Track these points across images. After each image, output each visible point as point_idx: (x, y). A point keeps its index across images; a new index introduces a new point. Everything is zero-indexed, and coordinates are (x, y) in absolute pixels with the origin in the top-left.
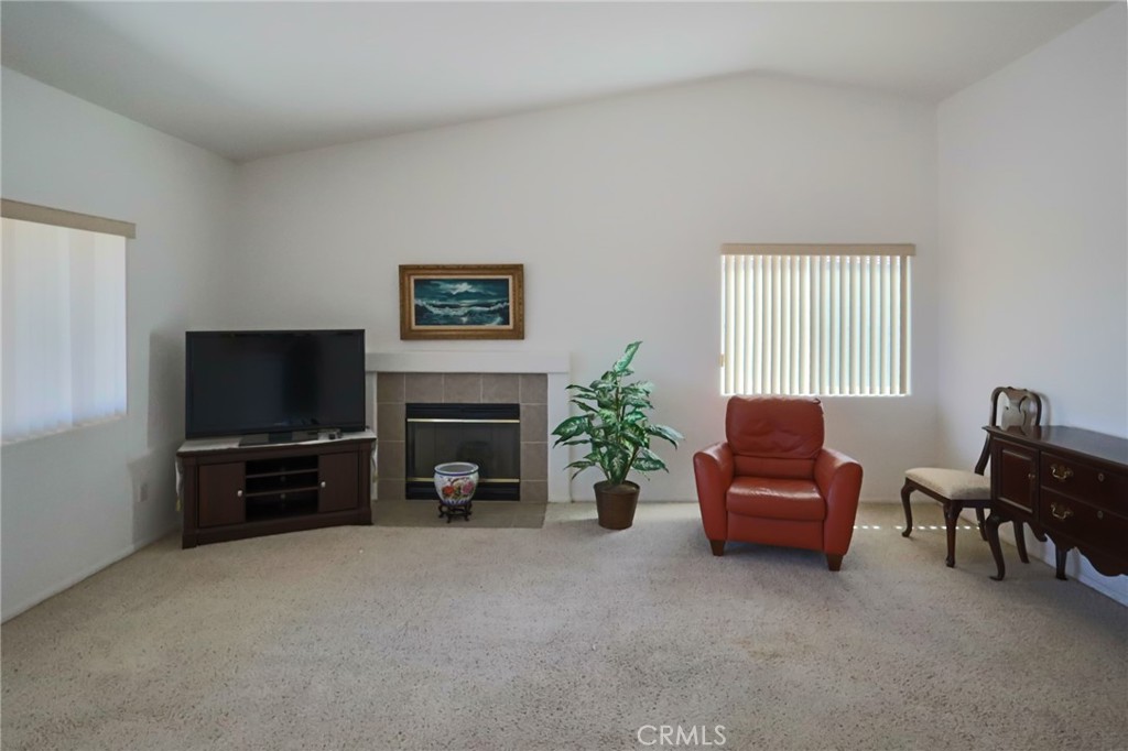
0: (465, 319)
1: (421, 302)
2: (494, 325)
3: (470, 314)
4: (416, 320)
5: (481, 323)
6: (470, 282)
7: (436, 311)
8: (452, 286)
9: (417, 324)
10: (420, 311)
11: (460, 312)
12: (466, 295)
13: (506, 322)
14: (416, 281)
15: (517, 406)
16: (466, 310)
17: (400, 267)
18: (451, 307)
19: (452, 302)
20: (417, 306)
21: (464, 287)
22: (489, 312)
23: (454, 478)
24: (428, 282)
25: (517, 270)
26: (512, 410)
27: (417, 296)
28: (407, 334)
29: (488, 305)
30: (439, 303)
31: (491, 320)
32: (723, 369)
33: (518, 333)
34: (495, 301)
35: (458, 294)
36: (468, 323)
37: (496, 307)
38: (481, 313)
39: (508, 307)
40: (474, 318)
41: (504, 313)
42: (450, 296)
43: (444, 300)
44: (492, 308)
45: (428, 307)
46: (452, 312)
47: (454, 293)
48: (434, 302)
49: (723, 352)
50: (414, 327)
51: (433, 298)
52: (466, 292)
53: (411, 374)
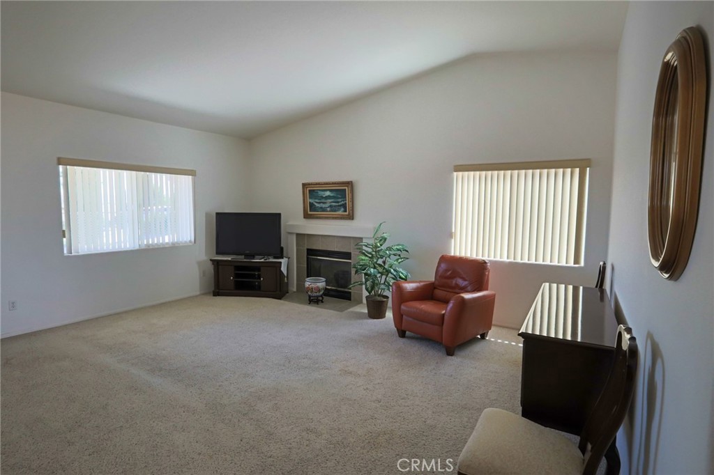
0: (328, 209)
1: (311, 201)
2: (340, 212)
3: (331, 206)
4: (309, 209)
5: (335, 211)
6: (331, 191)
7: (317, 205)
8: (323, 193)
9: (309, 211)
10: (311, 205)
11: (327, 205)
12: (329, 197)
13: (345, 211)
14: (309, 190)
15: (350, 254)
16: (329, 205)
17: (303, 184)
18: (323, 203)
19: (323, 201)
20: (310, 203)
21: (328, 193)
22: (338, 206)
24: (314, 190)
25: (350, 184)
26: (347, 255)
27: (310, 198)
28: (307, 216)
29: (338, 202)
30: (318, 201)
31: (338, 210)
32: (453, 240)
33: (351, 217)
34: (340, 200)
35: (326, 197)
36: (330, 211)
37: (341, 203)
38: (335, 206)
39: (346, 203)
40: (333, 209)
41: (344, 206)
42: (322, 197)
43: (320, 199)
45: (314, 203)
46: (324, 206)
47: (324, 196)
48: (316, 201)
49: (453, 231)
50: (309, 213)
51: (315, 199)
53: (308, 235)
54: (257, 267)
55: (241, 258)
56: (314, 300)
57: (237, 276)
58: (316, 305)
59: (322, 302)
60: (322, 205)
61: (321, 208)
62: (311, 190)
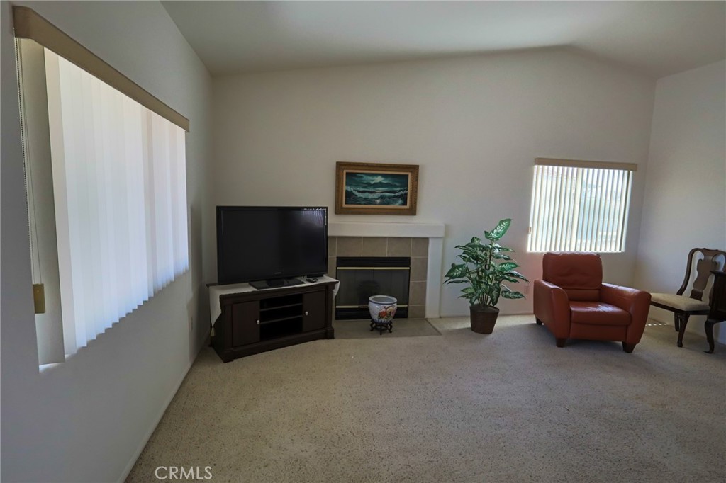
0: (378, 201)
1: (349, 189)
3: (382, 197)
4: (346, 200)
5: (388, 204)
6: (383, 176)
7: (359, 195)
8: (371, 178)
9: (346, 204)
11: (375, 196)
12: (380, 185)
13: (405, 203)
14: (347, 173)
15: (409, 259)
16: (380, 195)
17: (337, 163)
18: (370, 192)
19: (371, 189)
20: (347, 191)
21: (379, 179)
22: (395, 197)
23: (387, 306)
24: (354, 175)
25: (414, 169)
26: (405, 261)
27: (347, 184)
28: (339, 211)
29: (394, 192)
30: (362, 189)
31: (395, 202)
32: (530, 236)
33: (412, 211)
34: (398, 189)
35: (375, 184)
36: (380, 204)
37: (399, 193)
38: (389, 197)
39: (406, 194)
40: (384, 200)
41: (404, 198)
42: (369, 185)
43: (365, 187)
44: (396, 194)
45: (354, 192)
47: (372, 183)
48: (358, 189)
49: (531, 226)
50: (344, 205)
51: (358, 186)
52: (380, 183)
57: (263, 317)
60: (367, 195)
61: (366, 199)
62: (349, 174)
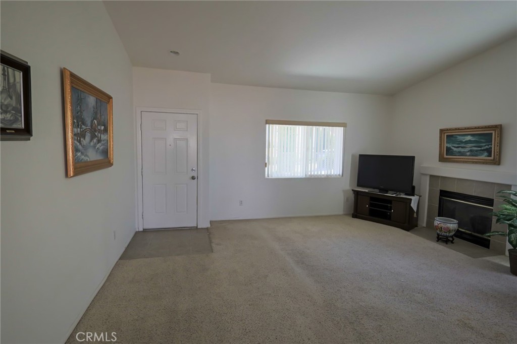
0: (468, 154)
1: (449, 145)
2: (484, 156)
3: (471, 151)
4: (446, 153)
6: (472, 135)
7: (455, 149)
8: (463, 138)
9: (446, 155)
10: (448, 150)
11: (466, 150)
12: (470, 142)
14: (447, 136)
15: (492, 200)
16: (469, 149)
17: (440, 130)
18: (462, 147)
19: (463, 145)
20: (447, 147)
21: (469, 138)
22: (481, 150)
23: (439, 223)
24: (452, 136)
25: (498, 128)
26: (489, 201)
27: (447, 143)
28: (442, 159)
29: (480, 147)
30: (457, 146)
33: (497, 162)
34: (484, 144)
35: (466, 141)
37: (485, 148)
38: (476, 151)
42: (461, 142)
43: (459, 144)
44: (482, 148)
45: (452, 147)
46: (462, 150)
47: (464, 141)
48: (454, 145)
50: (445, 156)
51: (454, 143)
52: (470, 140)
53: (442, 177)
54: (389, 201)
55: (376, 191)
56: (443, 239)
57: (371, 205)
58: (445, 244)
59: (452, 242)
61: (460, 152)
62: (449, 136)
